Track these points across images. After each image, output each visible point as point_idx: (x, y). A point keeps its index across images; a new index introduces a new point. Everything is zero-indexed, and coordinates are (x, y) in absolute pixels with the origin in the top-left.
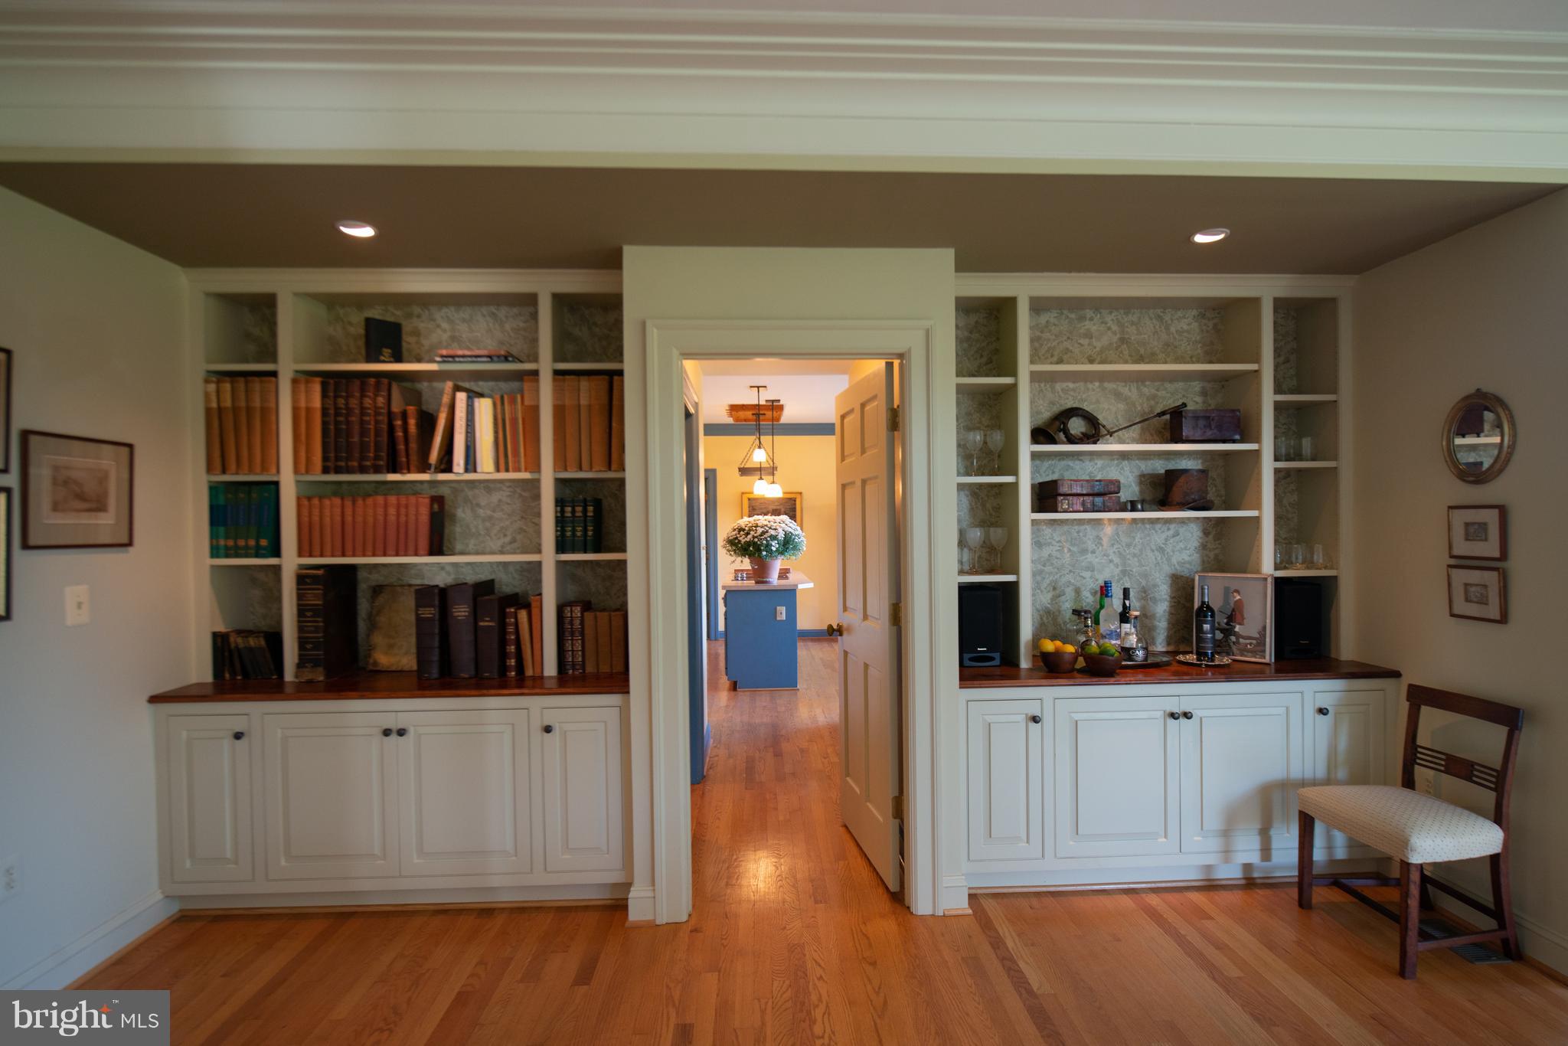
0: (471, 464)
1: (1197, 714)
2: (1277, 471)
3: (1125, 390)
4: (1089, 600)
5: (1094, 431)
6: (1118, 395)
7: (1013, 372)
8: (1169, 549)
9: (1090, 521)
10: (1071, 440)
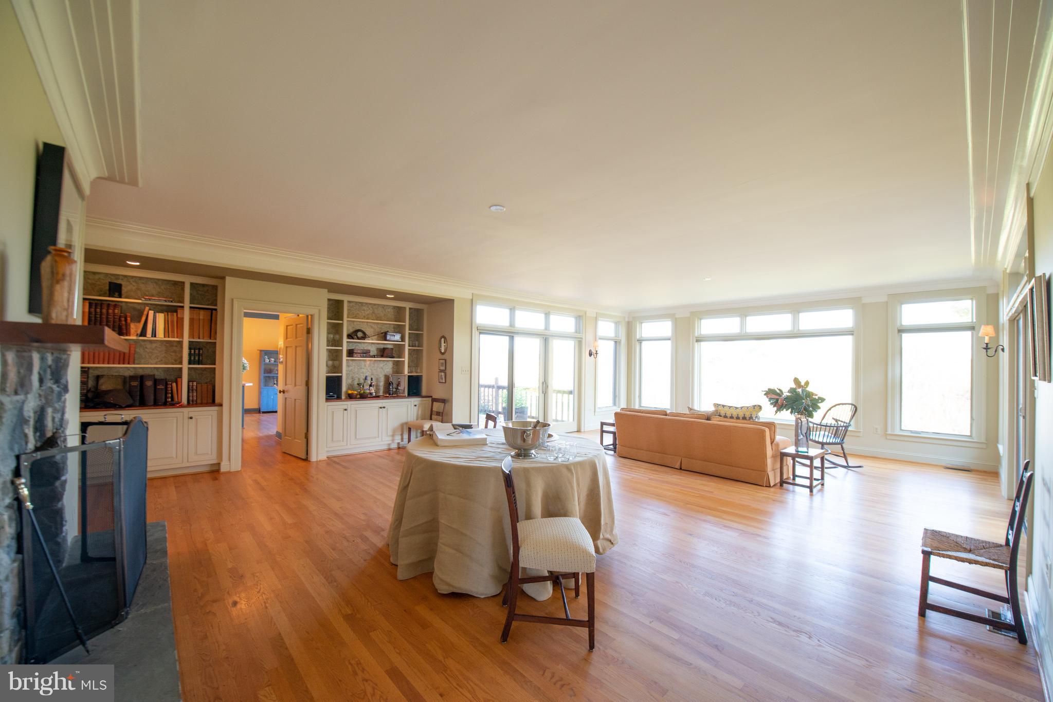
0: (154, 334)
1: (386, 407)
2: (409, 349)
3: (373, 326)
4: (362, 381)
5: (365, 336)
6: (372, 327)
7: (342, 320)
8: (384, 368)
9: (363, 360)
10: (358, 338)
